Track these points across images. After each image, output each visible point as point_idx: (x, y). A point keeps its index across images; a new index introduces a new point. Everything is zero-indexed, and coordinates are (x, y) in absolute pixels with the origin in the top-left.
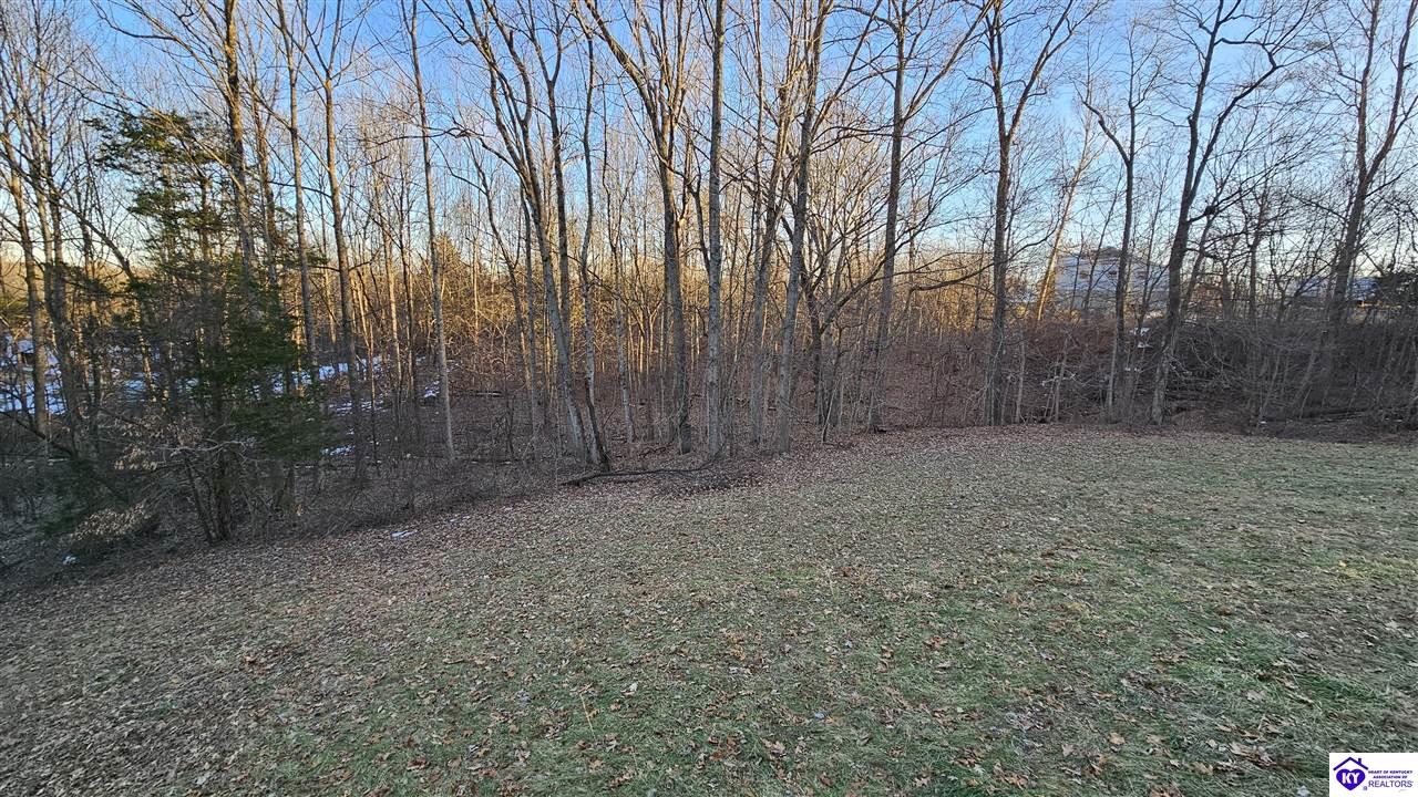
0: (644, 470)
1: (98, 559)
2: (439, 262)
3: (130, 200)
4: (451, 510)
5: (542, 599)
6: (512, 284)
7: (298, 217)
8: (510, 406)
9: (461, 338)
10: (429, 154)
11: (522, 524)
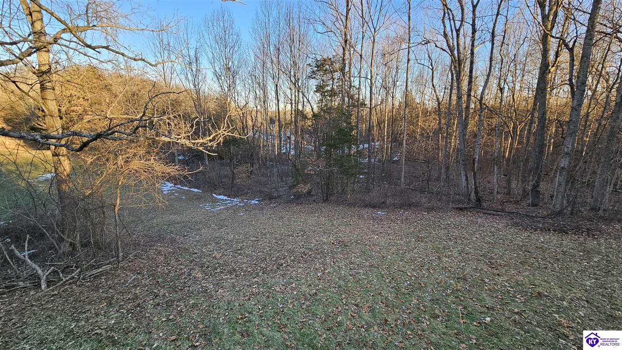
0: (503, 210)
1: (298, 198)
2: (407, 102)
3: (314, 88)
4: (400, 208)
5: (439, 258)
6: (438, 111)
7: (359, 88)
8: (430, 168)
9: (412, 135)
10: (410, 56)
11: (431, 222)
